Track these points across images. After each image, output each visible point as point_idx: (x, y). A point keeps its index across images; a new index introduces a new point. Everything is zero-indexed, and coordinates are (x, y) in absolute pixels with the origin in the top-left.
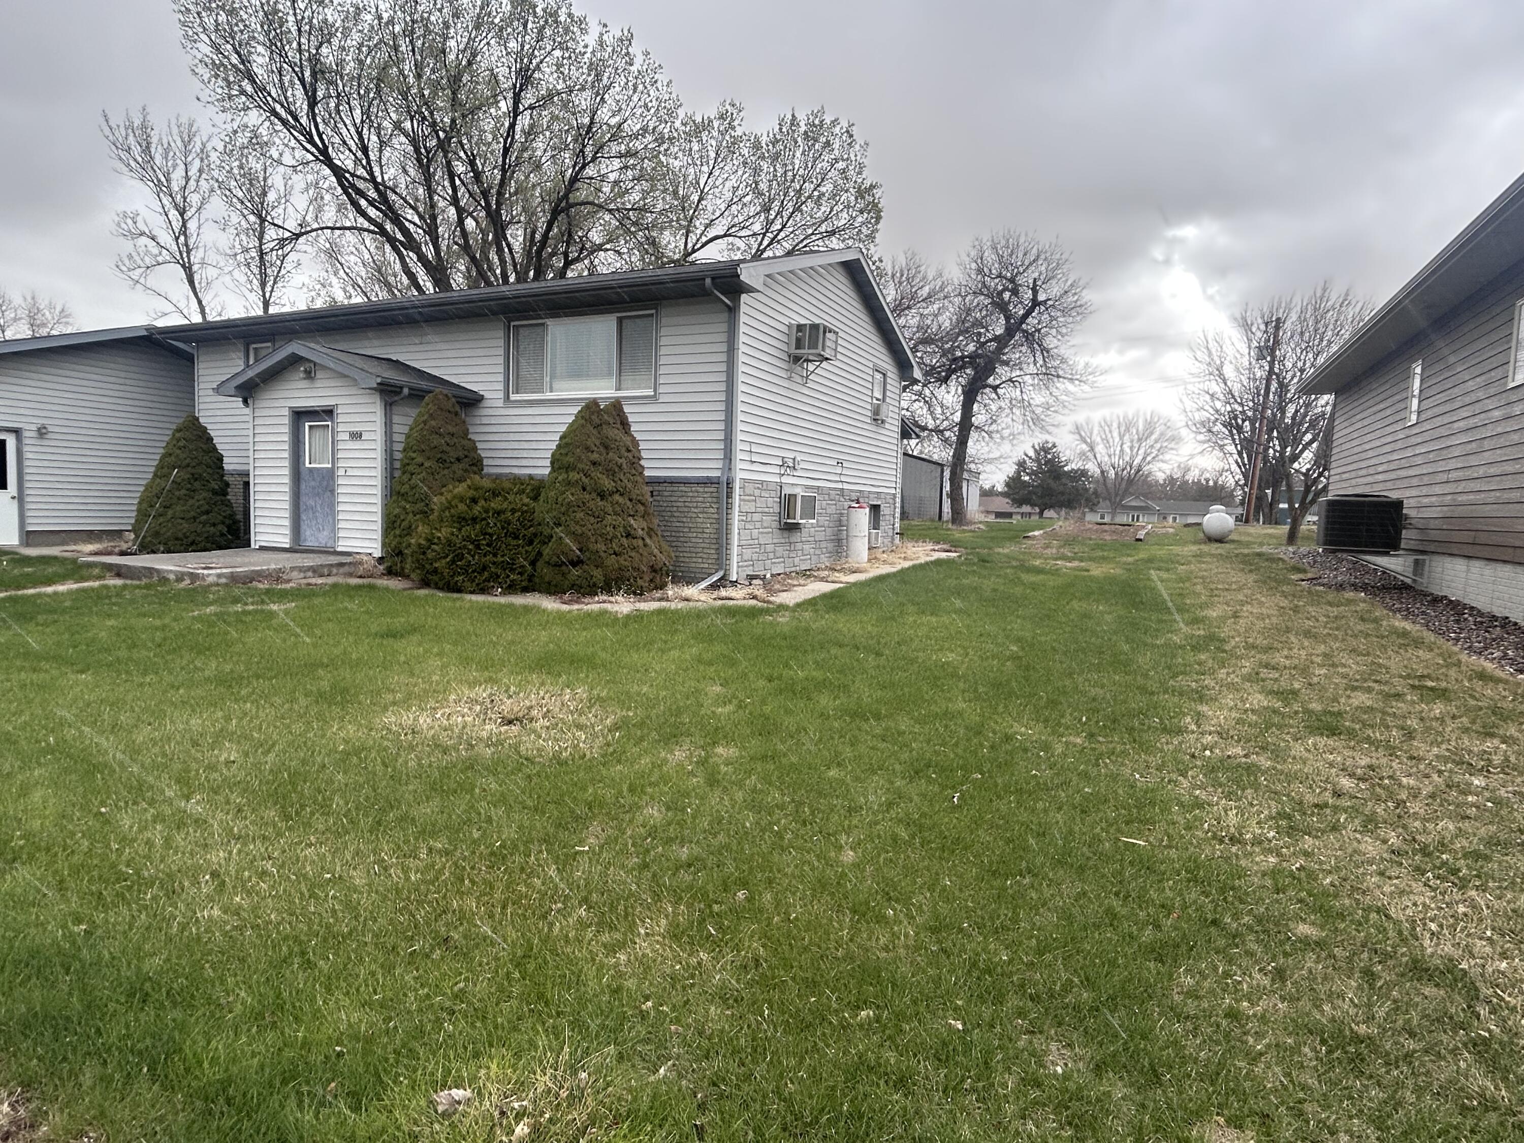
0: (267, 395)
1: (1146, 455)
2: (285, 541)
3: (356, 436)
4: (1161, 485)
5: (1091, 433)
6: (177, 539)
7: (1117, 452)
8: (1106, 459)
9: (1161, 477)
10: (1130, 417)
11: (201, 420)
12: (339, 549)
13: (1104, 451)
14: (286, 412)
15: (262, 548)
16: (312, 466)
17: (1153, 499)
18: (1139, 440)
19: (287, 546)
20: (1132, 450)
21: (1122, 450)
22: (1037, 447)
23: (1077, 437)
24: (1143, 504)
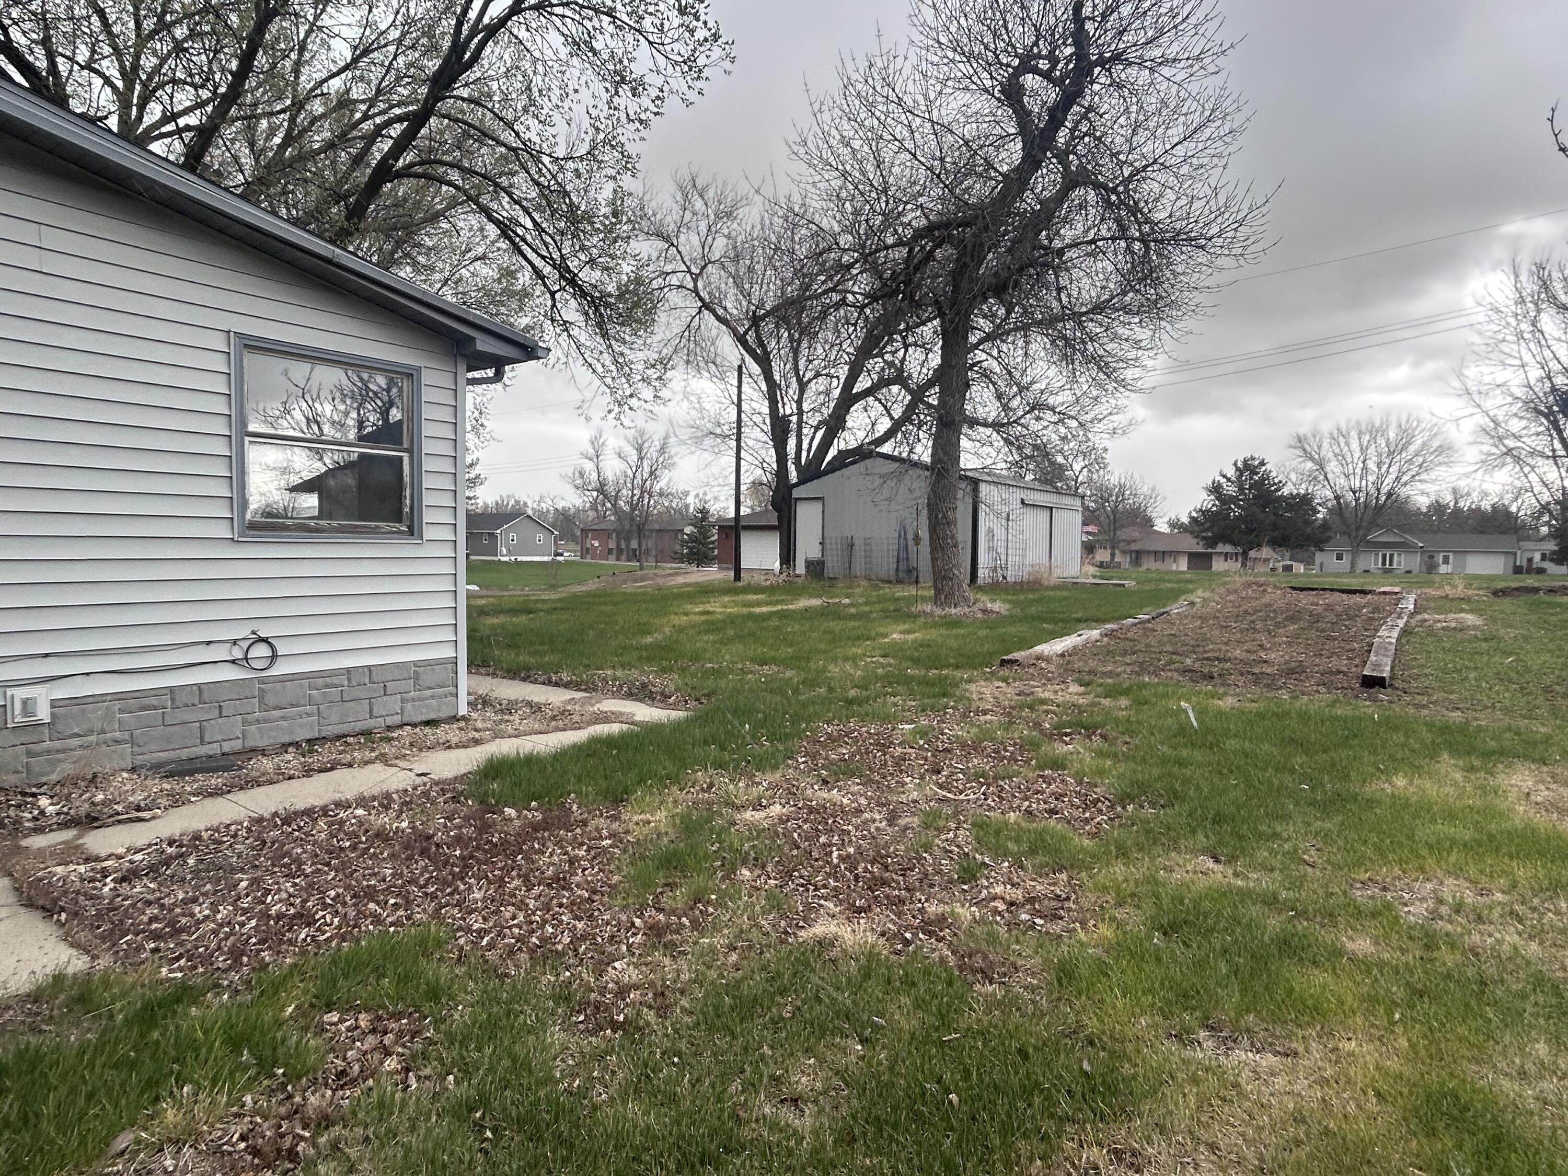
1: (1401, 474)
4: (1425, 515)
5: (1319, 447)
7: (1358, 471)
8: (1342, 481)
9: (1423, 502)
10: (1377, 424)
13: (1338, 470)
17: (1410, 532)
18: (1391, 453)
20: (1379, 468)
21: (1365, 468)
22: (1240, 464)
23: (1299, 452)
24: (1397, 539)
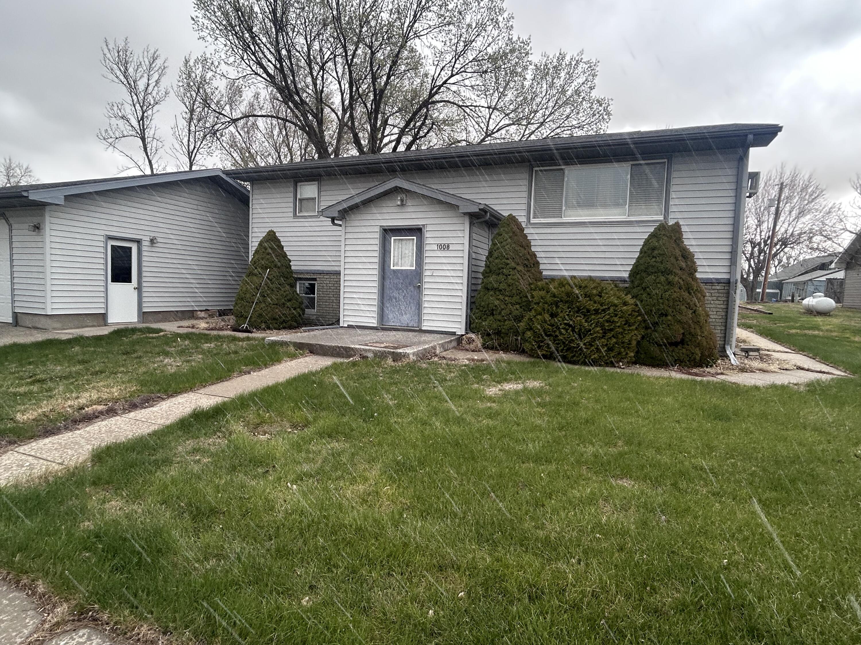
0: (359, 217)
2: (373, 322)
3: (444, 247)
6: (274, 319)
11: (277, 234)
12: (424, 328)
14: (377, 229)
15: (349, 327)
16: (395, 268)
19: (375, 325)
